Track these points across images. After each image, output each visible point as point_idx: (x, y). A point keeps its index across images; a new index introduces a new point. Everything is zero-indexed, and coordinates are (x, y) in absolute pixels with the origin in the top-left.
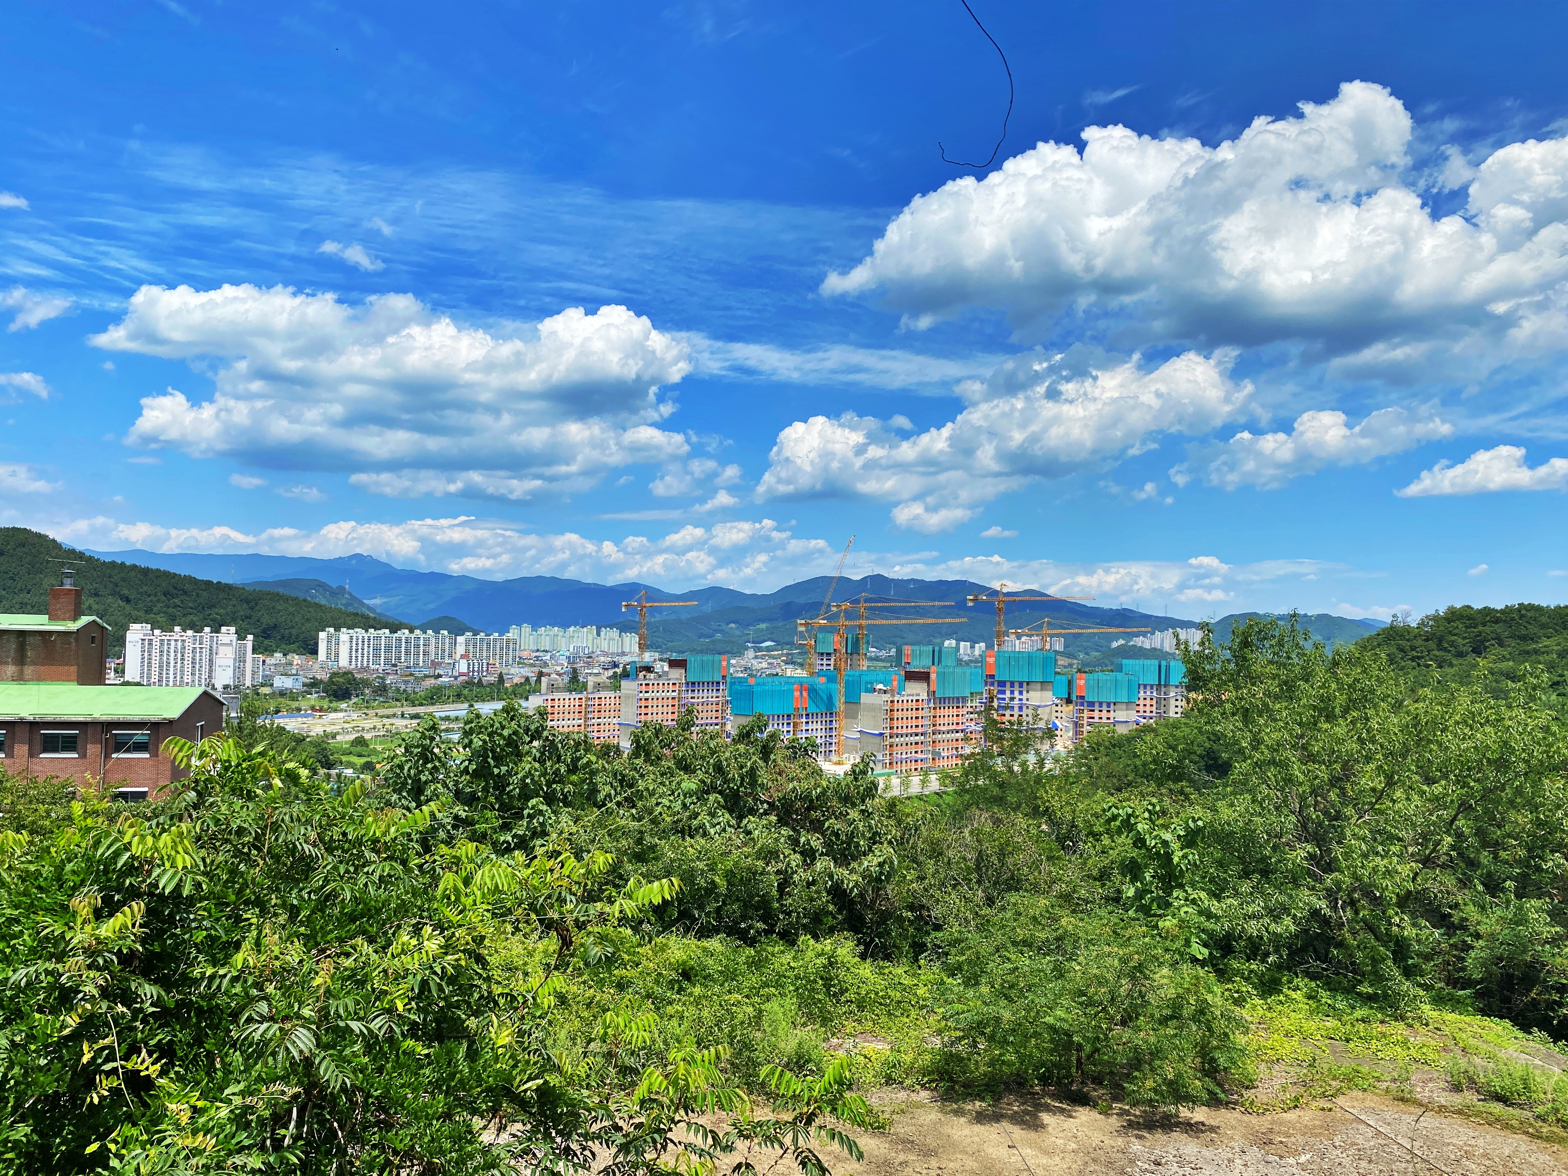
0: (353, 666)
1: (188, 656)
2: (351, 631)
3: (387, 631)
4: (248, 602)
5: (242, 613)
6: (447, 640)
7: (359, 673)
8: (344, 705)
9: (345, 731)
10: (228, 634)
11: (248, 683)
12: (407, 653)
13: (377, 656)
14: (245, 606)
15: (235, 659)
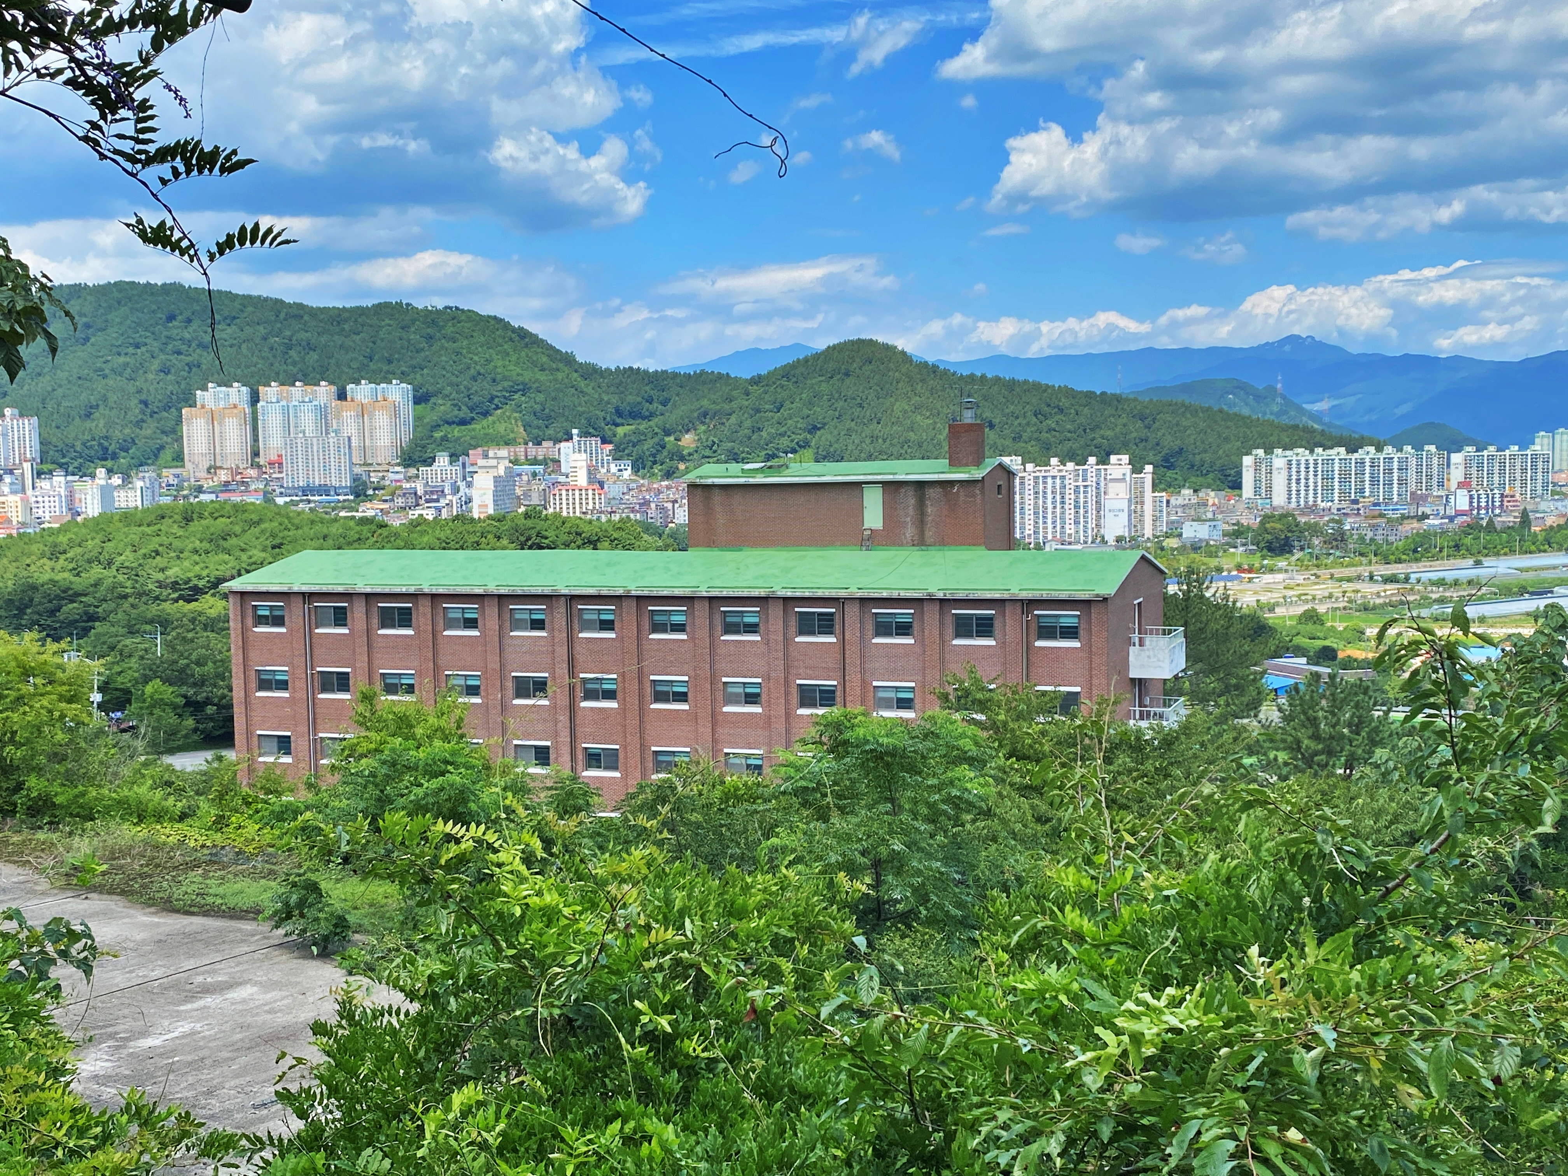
0: (1293, 505)
1: (1070, 497)
2: (1288, 453)
3: (1342, 450)
4: (1143, 418)
5: (1134, 435)
6: (1435, 461)
7: (1303, 514)
8: (1282, 563)
9: (1286, 602)
10: (1119, 465)
11: (1148, 532)
12: (1374, 481)
13: (1328, 489)
14: (1139, 424)
15: (1130, 501)
